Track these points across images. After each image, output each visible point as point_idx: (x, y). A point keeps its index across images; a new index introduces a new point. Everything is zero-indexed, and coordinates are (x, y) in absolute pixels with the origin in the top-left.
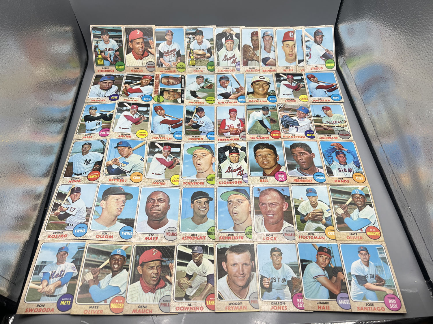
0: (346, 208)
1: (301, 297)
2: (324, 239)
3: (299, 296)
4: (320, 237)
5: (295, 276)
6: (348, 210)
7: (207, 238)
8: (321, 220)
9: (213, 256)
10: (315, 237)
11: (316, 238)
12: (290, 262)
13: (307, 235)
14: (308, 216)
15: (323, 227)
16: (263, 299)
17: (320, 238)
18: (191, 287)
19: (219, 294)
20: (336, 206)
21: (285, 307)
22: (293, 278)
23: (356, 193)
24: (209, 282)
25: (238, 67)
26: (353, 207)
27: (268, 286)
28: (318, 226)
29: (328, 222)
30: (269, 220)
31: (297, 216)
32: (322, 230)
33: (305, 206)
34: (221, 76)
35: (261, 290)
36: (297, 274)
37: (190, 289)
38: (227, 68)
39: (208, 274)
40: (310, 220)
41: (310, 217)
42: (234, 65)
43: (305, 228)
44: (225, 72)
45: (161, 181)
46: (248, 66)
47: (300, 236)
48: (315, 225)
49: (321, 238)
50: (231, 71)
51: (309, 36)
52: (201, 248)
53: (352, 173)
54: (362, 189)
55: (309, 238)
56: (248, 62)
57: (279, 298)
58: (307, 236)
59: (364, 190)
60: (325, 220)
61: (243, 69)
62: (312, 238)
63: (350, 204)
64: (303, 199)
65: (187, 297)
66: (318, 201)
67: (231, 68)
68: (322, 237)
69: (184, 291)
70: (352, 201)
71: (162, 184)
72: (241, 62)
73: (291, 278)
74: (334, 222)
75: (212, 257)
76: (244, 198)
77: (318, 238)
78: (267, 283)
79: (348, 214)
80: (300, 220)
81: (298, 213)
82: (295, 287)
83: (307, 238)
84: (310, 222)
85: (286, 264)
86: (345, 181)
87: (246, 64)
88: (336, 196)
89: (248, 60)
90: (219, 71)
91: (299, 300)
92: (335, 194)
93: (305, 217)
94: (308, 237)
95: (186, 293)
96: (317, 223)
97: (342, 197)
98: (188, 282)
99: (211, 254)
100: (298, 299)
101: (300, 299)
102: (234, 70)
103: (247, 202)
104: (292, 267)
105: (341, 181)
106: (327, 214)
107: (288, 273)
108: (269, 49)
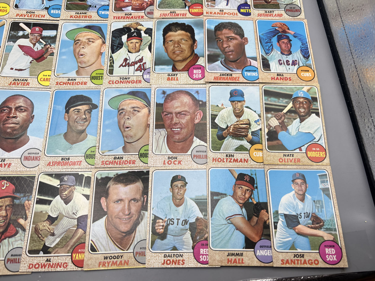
0: (283, 118)
1: (206, 245)
2: (247, 162)
3: (203, 245)
4: (241, 159)
5: (201, 215)
6: (286, 120)
7: (84, 164)
8: (246, 136)
9: (89, 189)
10: (234, 159)
11: (236, 161)
12: (196, 196)
13: (223, 156)
14: (228, 130)
15: (248, 145)
16: (153, 250)
17: (241, 161)
18: (53, 234)
19: (91, 244)
20: (269, 115)
21: (182, 261)
22: (197, 219)
23: (300, 96)
24: (79, 227)
26: (292, 116)
27: (162, 231)
28: (241, 144)
29: (255, 138)
30: (174, 136)
31: (213, 130)
32: (246, 149)
33: (226, 115)
35: (152, 237)
36: (203, 213)
37: (51, 238)
39: (79, 215)
40: (230, 136)
41: (231, 131)
43: (222, 147)
45: (23, 80)
47: (213, 158)
48: (237, 143)
49: (243, 161)
52: (73, 178)
53: (297, 66)
54: (308, 90)
55: (227, 162)
57: (175, 248)
58: (223, 159)
59: (311, 91)
60: (252, 135)
62: (230, 162)
63: (289, 111)
64: (224, 106)
65: (46, 250)
66: (245, 109)
68: (245, 160)
69: (43, 241)
70: (292, 107)
71: (24, 85)
73: (195, 219)
74: (263, 139)
75: (87, 191)
76: (141, 105)
77: (239, 160)
78: (161, 227)
79: (283, 126)
80: (217, 135)
81: (215, 125)
82: (199, 233)
83: (223, 162)
84: (230, 139)
85: (191, 199)
86: (285, 78)
88: (270, 101)
91: (202, 251)
92: (270, 98)
93: (224, 132)
94: (225, 160)
95: (45, 244)
96: (239, 140)
97: (279, 102)
98: (50, 227)
99: (87, 187)
100: (201, 249)
101: (205, 249)
103: (145, 110)
104: (197, 203)
105: (281, 78)
106: (255, 126)
107: (192, 212)
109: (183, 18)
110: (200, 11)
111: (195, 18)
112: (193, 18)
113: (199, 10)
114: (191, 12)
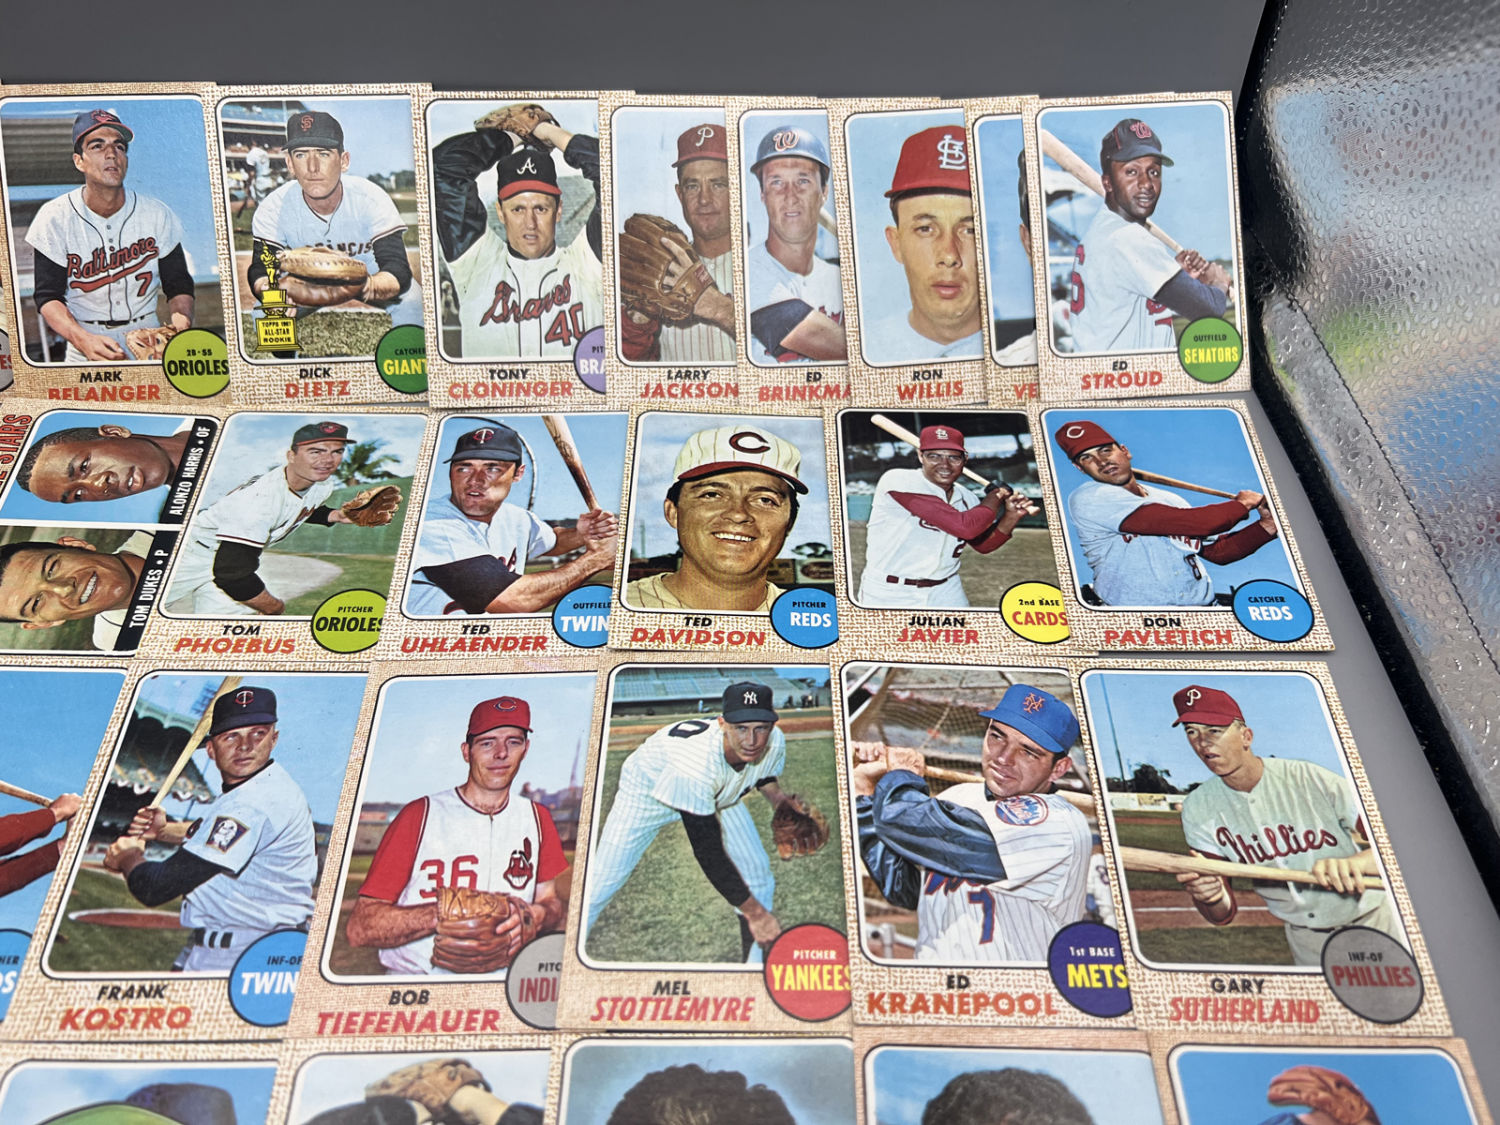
25: (588, 366)
34: (470, 427)
38: (513, 374)
42: (566, 353)
44: (499, 401)
46: (657, 358)
50: (540, 389)
51: (1068, 163)
56: (659, 331)
61: (627, 380)
67: (546, 374)
72: (609, 333)
87: (642, 345)
89: (659, 319)
90: (458, 391)
102: (567, 388)
108: (798, 248)
109: (730, 1034)
110: (831, 982)
111: (801, 1035)
112: (789, 1035)
113: (826, 977)
114: (777, 987)
